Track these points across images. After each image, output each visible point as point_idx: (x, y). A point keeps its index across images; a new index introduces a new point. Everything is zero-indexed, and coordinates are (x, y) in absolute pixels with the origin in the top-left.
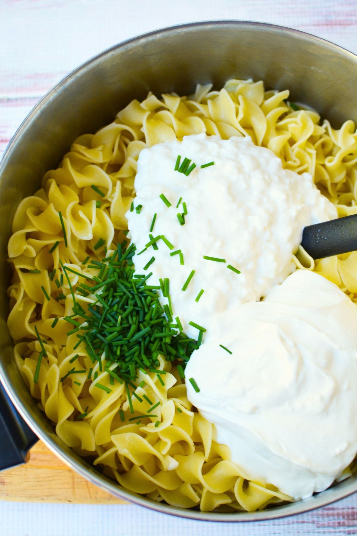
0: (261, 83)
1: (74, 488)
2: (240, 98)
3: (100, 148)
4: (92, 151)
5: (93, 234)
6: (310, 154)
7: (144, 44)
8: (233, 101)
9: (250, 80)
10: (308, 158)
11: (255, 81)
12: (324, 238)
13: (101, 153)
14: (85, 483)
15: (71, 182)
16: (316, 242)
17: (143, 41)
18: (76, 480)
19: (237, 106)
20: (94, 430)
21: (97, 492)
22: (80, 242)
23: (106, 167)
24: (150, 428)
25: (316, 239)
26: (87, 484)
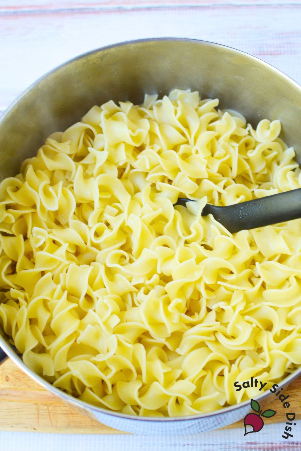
0: (197, 93)
1: (38, 418)
2: (179, 102)
3: (68, 142)
4: (62, 144)
5: (59, 206)
6: (233, 147)
7: (101, 55)
8: (173, 104)
9: (189, 90)
10: (232, 150)
11: (192, 91)
12: (245, 215)
13: (69, 146)
14: (48, 414)
15: (44, 168)
16: (239, 218)
17: (100, 53)
18: (40, 411)
19: (176, 107)
20: (53, 359)
21: (57, 422)
22: (49, 212)
23: (73, 157)
24: (99, 359)
25: (239, 215)
26: (49, 415)
